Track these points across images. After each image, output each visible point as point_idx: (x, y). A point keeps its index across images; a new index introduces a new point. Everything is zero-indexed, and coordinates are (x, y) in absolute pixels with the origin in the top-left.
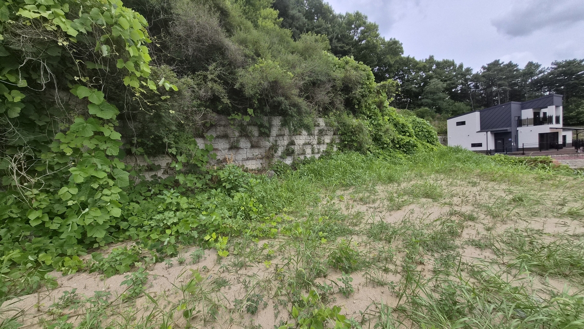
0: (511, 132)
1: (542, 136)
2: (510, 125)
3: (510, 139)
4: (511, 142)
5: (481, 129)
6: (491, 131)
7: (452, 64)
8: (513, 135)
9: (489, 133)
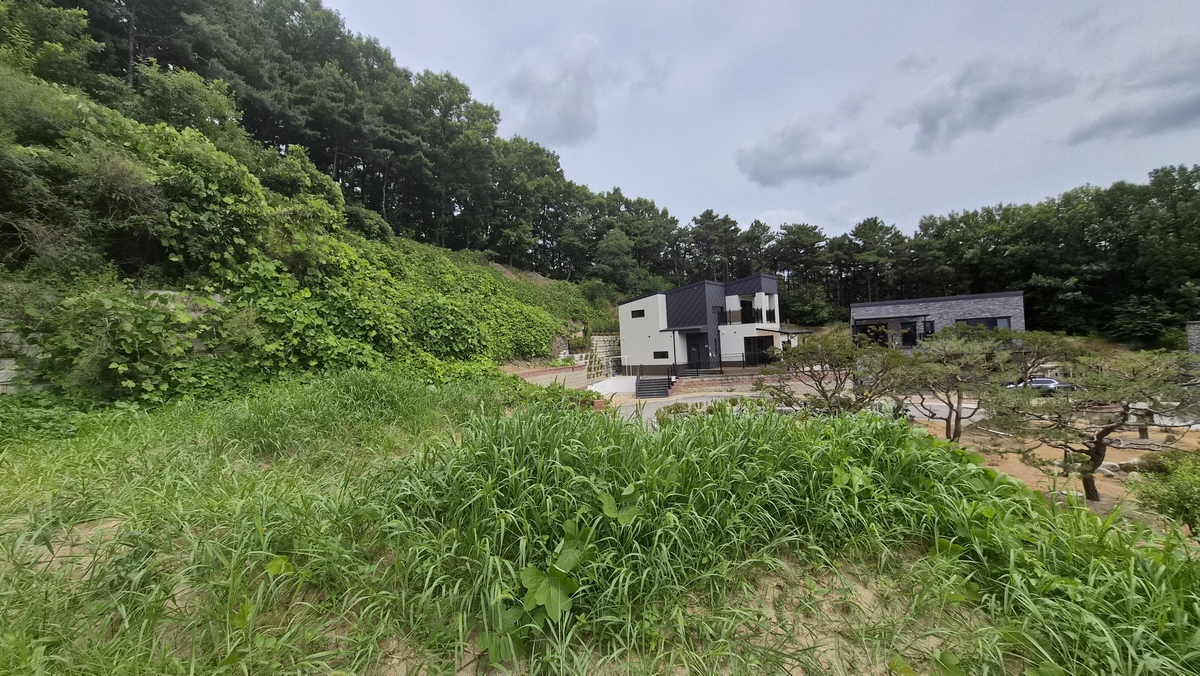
0: (707, 333)
1: (748, 340)
2: (704, 322)
3: (706, 346)
4: (707, 350)
5: (669, 326)
6: (679, 331)
7: (651, 208)
8: (711, 338)
9: (677, 333)
